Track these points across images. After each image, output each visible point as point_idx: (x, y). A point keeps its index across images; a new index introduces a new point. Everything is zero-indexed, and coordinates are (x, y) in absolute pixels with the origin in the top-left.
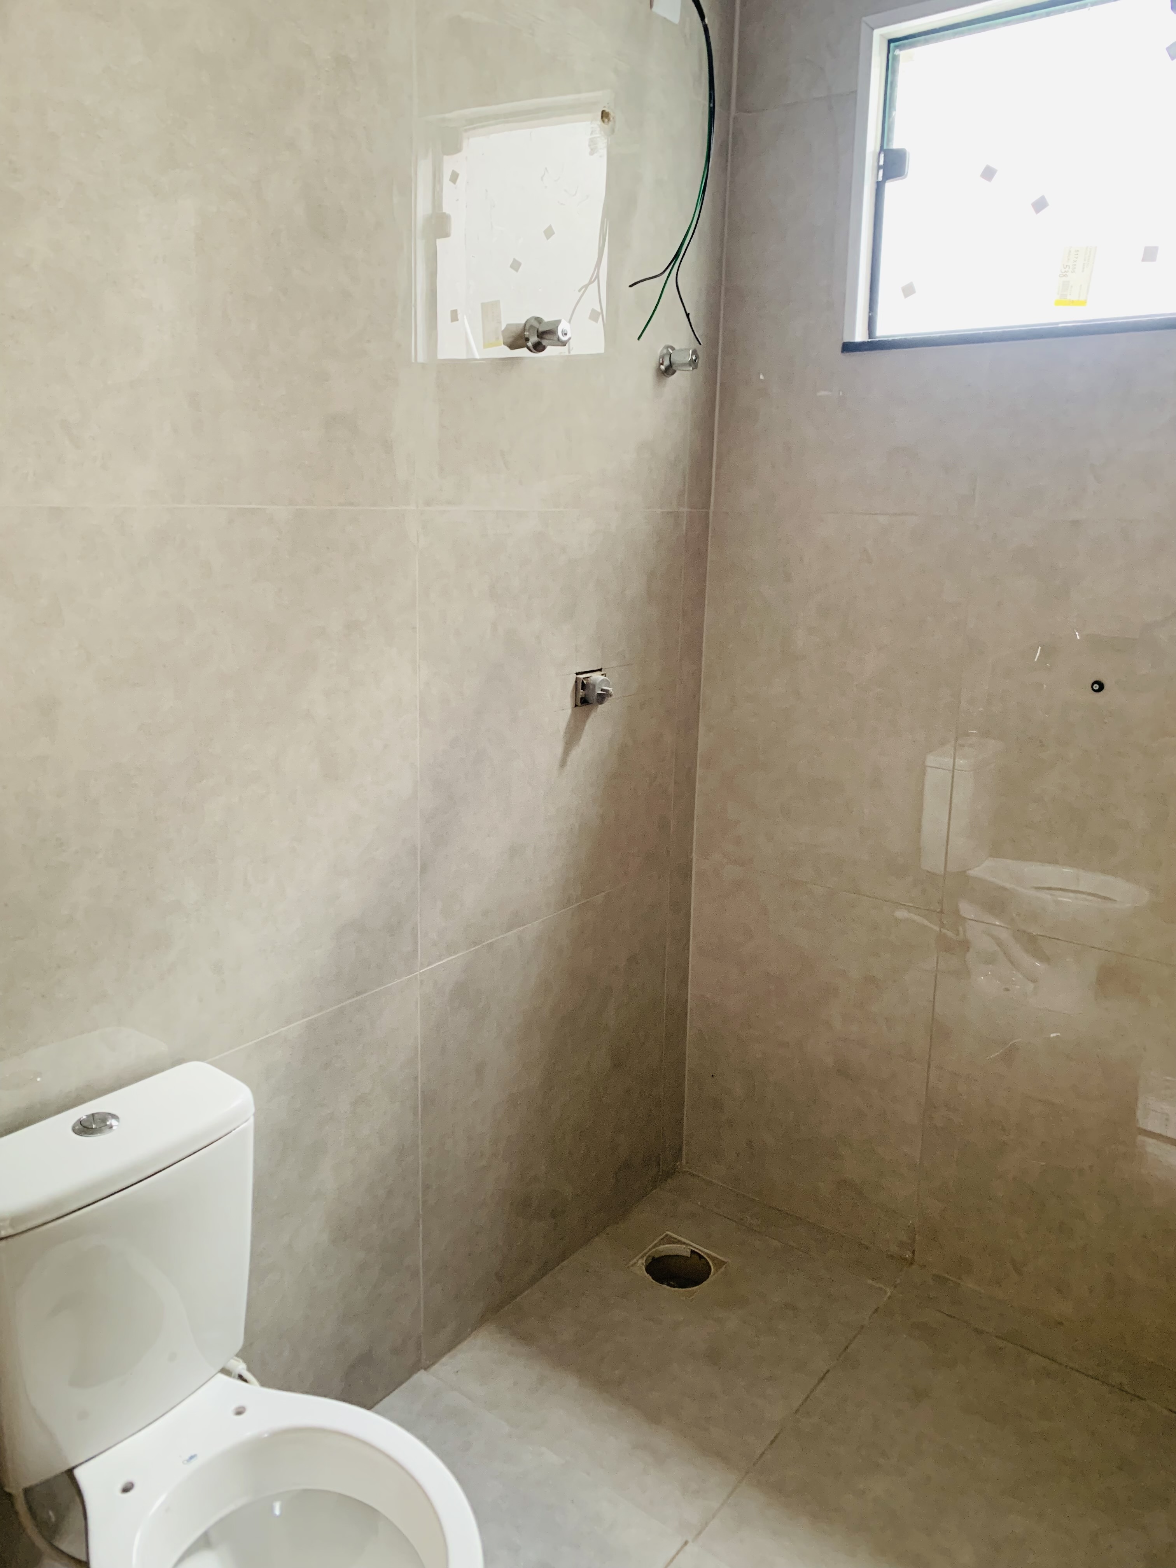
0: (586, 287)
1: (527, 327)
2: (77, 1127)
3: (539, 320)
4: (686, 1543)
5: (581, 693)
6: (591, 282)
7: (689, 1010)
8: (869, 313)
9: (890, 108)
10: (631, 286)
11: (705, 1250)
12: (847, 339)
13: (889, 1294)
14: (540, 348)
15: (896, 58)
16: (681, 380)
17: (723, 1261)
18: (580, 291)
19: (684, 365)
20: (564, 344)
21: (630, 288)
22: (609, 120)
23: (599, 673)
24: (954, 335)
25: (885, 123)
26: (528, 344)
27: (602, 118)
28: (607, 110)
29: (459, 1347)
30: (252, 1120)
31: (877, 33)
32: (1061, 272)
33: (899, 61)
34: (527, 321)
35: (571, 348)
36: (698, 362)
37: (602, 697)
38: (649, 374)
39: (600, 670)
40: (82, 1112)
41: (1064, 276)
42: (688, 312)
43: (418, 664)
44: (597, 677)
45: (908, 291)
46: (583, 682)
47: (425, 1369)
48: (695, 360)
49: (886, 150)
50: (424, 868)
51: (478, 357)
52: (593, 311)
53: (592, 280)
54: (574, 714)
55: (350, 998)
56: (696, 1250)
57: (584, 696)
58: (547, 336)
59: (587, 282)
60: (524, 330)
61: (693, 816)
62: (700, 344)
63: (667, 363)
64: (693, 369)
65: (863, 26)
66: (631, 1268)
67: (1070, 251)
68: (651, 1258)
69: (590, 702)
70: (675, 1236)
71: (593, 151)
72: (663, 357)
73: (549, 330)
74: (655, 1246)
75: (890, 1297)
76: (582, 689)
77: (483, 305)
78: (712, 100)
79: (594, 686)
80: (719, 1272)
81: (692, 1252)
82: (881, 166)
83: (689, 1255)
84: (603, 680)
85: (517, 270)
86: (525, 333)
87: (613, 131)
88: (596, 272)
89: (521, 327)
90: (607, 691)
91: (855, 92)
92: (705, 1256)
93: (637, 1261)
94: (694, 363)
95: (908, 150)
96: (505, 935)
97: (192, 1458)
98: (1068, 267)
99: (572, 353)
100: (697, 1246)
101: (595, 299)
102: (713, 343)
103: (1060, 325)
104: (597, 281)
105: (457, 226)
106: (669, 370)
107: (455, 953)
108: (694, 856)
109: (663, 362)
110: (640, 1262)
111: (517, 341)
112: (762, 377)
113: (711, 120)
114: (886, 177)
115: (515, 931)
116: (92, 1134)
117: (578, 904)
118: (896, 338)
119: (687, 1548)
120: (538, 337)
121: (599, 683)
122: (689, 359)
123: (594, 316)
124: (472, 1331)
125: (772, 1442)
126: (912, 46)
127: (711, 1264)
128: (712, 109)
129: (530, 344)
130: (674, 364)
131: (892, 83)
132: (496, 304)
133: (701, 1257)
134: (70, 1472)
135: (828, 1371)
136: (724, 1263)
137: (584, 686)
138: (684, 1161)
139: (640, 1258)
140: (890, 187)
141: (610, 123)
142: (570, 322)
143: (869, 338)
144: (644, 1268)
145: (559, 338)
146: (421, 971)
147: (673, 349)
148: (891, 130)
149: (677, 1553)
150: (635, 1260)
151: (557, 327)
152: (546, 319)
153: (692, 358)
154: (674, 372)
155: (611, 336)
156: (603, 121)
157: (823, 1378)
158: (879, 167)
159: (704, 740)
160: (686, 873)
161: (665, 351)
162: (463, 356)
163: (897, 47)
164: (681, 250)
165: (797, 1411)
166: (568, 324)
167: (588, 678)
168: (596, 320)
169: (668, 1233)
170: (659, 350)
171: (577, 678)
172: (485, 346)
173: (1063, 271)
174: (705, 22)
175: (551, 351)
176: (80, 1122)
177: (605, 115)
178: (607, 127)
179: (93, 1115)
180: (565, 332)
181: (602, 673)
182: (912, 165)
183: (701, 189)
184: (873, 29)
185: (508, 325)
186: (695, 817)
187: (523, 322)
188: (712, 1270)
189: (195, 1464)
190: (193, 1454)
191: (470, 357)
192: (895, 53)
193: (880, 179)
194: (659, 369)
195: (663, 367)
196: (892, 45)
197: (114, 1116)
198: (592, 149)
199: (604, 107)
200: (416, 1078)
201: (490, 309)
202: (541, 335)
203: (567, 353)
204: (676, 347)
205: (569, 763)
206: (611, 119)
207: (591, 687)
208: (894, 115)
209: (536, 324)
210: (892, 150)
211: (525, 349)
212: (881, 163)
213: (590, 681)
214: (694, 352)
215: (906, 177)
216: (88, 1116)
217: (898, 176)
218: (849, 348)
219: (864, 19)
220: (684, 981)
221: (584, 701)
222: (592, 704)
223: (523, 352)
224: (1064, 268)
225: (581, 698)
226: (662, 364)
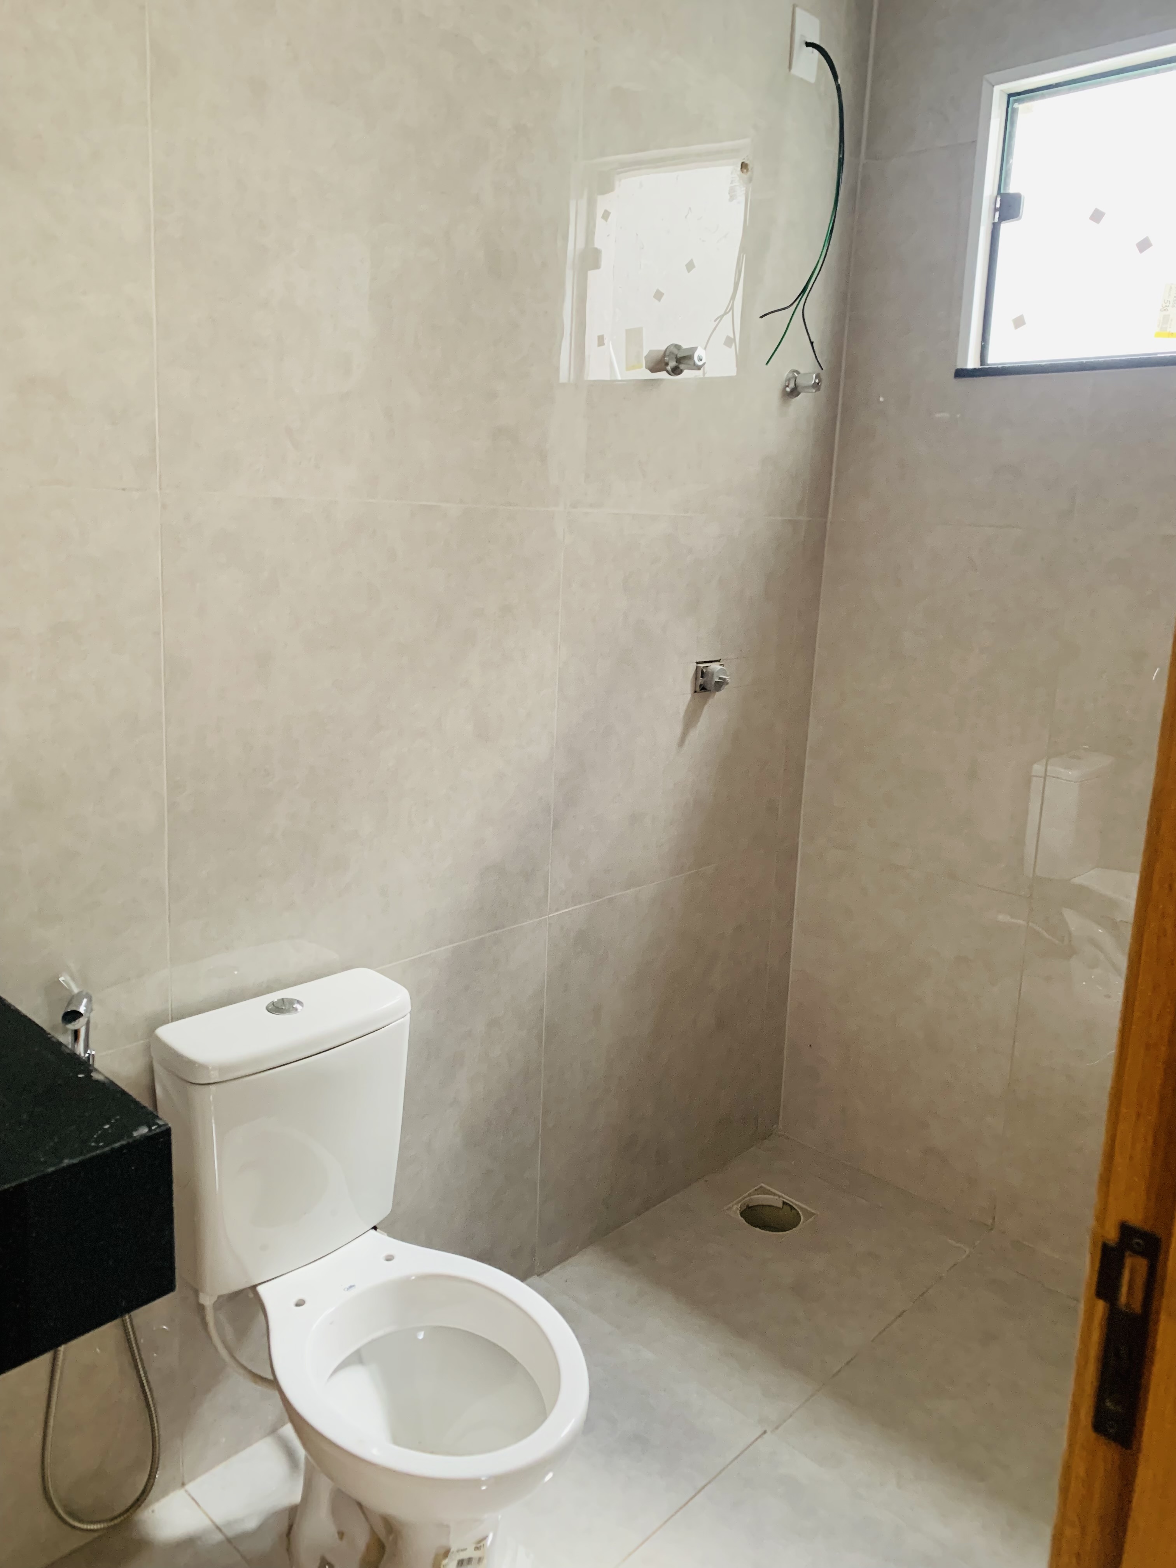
0: (722, 317)
1: (668, 353)
2: (270, 1007)
3: (678, 347)
4: (765, 1432)
5: (701, 680)
6: (726, 313)
7: (790, 983)
8: (982, 342)
9: (1008, 156)
10: (761, 317)
11: (797, 1203)
12: (960, 366)
13: (967, 1252)
14: (677, 372)
15: (1015, 111)
16: (804, 400)
17: (813, 1213)
18: (715, 321)
19: (807, 387)
20: (699, 368)
21: (761, 319)
22: (748, 170)
23: (717, 663)
24: (1059, 363)
25: (1002, 170)
26: (667, 368)
27: (741, 168)
28: (747, 162)
29: (569, 1261)
30: (408, 1016)
31: (997, 89)
32: (1163, 307)
33: (1018, 113)
34: (667, 348)
35: (705, 371)
36: (821, 384)
37: (720, 685)
38: (775, 395)
39: (719, 661)
40: (275, 997)
41: (1165, 310)
42: (812, 341)
43: (559, 644)
44: (715, 667)
45: (1019, 322)
46: (702, 671)
47: (538, 1275)
48: (818, 383)
49: (1004, 194)
50: (556, 825)
51: (620, 378)
52: (728, 338)
53: (728, 311)
54: (693, 699)
55: (490, 931)
56: (788, 1202)
57: (702, 683)
58: (685, 361)
59: (722, 313)
60: (664, 355)
61: (800, 801)
62: (822, 369)
63: (792, 385)
64: (816, 391)
65: (985, 83)
66: (727, 1211)
67: (1171, 288)
68: (745, 1206)
69: (708, 689)
70: (768, 1188)
71: (732, 198)
72: (789, 380)
73: (687, 356)
74: (750, 1195)
75: (968, 1256)
76: (701, 677)
77: (628, 331)
78: (842, 152)
79: (713, 674)
80: (807, 1222)
81: (784, 1203)
82: (998, 208)
83: (781, 1205)
84: (721, 669)
85: (659, 300)
86: (665, 358)
87: (750, 180)
88: (731, 304)
89: (662, 354)
90: (724, 679)
91: (974, 142)
92: (796, 1207)
93: (733, 1206)
94: (817, 386)
95: (1022, 194)
96: (624, 892)
97: (351, 1287)
98: (1168, 302)
99: (706, 376)
100: (790, 1199)
101: (730, 327)
102: (836, 368)
103: (1159, 355)
104: (731, 312)
105: (606, 260)
106: (795, 392)
107: (580, 903)
108: (801, 840)
109: (789, 384)
110: (735, 1206)
111: (658, 365)
112: (881, 399)
113: (840, 169)
114: (1002, 219)
115: (632, 890)
116: (282, 1013)
117: (690, 872)
118: (1005, 366)
119: (765, 1436)
120: (676, 362)
121: (718, 671)
122: (813, 382)
123: (729, 342)
124: (580, 1249)
125: (848, 1363)
126: (1032, 99)
127: (801, 1213)
128: (842, 160)
129: (669, 368)
130: (798, 386)
131: (1010, 133)
132: (639, 331)
133: (792, 1208)
134: (254, 1287)
135: (904, 1311)
136: (813, 1214)
137: (703, 674)
138: (780, 1127)
139: (736, 1204)
140: (1006, 228)
141: (749, 173)
142: (705, 348)
143: (981, 366)
144: (738, 1212)
145: (695, 362)
146: (550, 916)
147: (798, 373)
148: (1008, 175)
149: (757, 1439)
150: (730, 1205)
151: (694, 354)
152: (684, 346)
153: (815, 382)
154: (799, 394)
155: (742, 361)
156: (742, 171)
157: (899, 1316)
158: (996, 210)
159: (815, 732)
160: (792, 856)
161: (791, 375)
162: (607, 377)
163: (1016, 101)
164: (808, 286)
165: (873, 1341)
166: (704, 351)
167: (707, 667)
168: (730, 347)
169: (763, 1185)
170: (786, 374)
171: (697, 667)
172: (628, 369)
173: (1164, 305)
174: (838, 83)
175: (687, 374)
176: (273, 1003)
177: (744, 166)
178: (745, 176)
179: (283, 1000)
180: (701, 358)
181: (720, 663)
182: (1027, 208)
183: (829, 229)
184: (993, 86)
185: (650, 351)
186: (803, 802)
187: (664, 348)
188: (802, 1220)
189: (353, 1292)
190: (352, 1284)
191: (613, 378)
192: (1014, 106)
193: (996, 220)
194: (784, 389)
195: (788, 389)
196: (1012, 99)
197: (299, 1002)
198: (731, 196)
199: (744, 159)
200: (542, 1010)
201: (634, 336)
202: (679, 360)
203: (702, 376)
204: (802, 371)
205: (687, 742)
206: (750, 169)
207: (710, 676)
208: (1011, 162)
209: (675, 351)
210: (1008, 194)
211: (665, 372)
212: (998, 206)
213: (709, 669)
214: (818, 376)
215: (1020, 218)
216: (279, 1000)
217: (1012, 218)
218: (961, 373)
219: (987, 76)
220: (787, 956)
221: (703, 688)
222: (710, 691)
223: (663, 375)
224: (1165, 303)
225: (701, 685)
226: (788, 386)
